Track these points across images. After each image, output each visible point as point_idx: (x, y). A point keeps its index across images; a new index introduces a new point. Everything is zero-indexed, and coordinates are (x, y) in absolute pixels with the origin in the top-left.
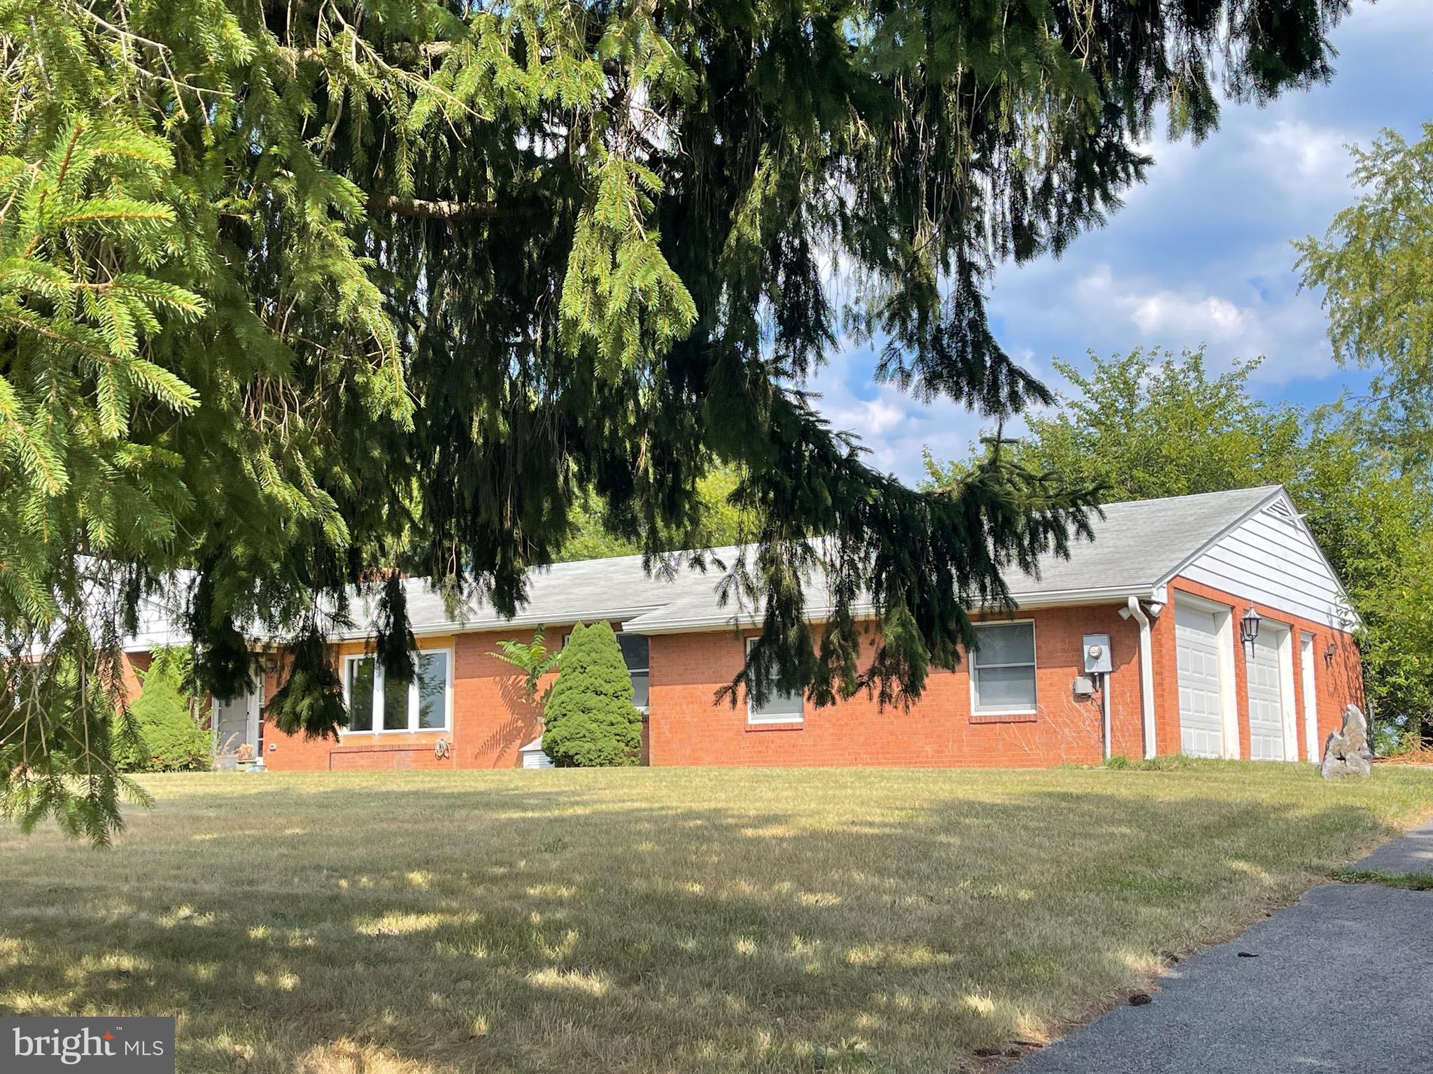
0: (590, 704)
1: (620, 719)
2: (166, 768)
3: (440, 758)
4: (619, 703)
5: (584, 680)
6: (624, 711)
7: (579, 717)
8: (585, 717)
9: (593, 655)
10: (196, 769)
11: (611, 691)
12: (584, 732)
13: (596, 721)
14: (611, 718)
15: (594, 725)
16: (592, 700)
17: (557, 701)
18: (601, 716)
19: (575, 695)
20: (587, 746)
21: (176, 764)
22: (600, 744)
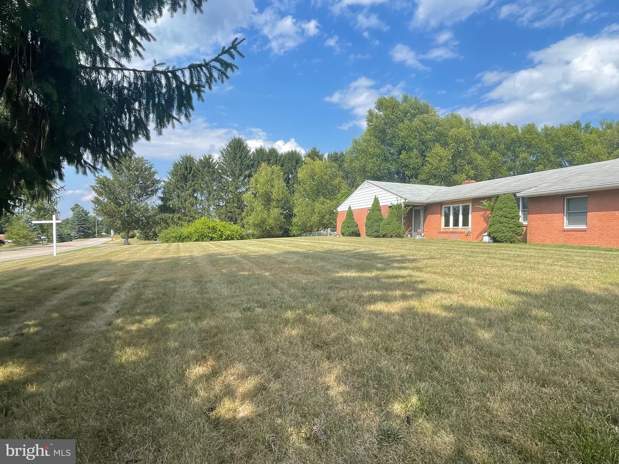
0: (502, 221)
1: (514, 226)
2: (392, 236)
3: (467, 236)
4: (514, 220)
5: (501, 213)
6: (515, 223)
7: (499, 225)
8: (501, 225)
9: (505, 205)
10: (398, 237)
11: (511, 216)
12: (500, 230)
13: (505, 226)
14: (510, 225)
15: (504, 228)
16: (504, 220)
17: (492, 220)
18: (506, 225)
19: (498, 218)
20: (502, 234)
21: (394, 235)
22: (505, 234)
